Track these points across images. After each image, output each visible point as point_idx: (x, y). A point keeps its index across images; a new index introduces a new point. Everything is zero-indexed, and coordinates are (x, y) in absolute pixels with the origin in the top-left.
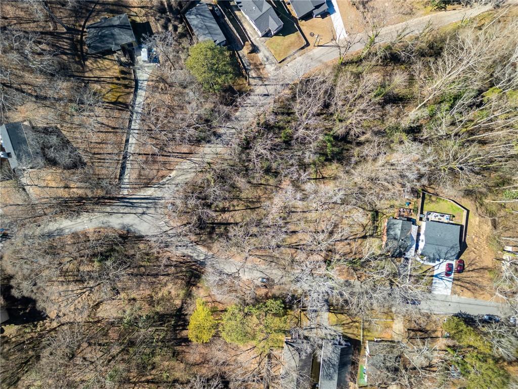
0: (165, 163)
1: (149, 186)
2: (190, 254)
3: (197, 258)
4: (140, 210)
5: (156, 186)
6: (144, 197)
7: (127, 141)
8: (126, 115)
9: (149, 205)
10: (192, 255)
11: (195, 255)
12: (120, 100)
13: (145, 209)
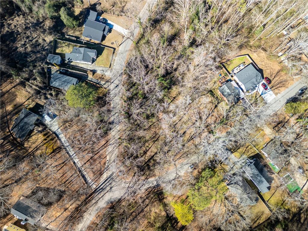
0: (100, 157)
1: (102, 173)
2: (148, 187)
3: (153, 186)
4: (108, 188)
5: (105, 171)
6: (104, 181)
7: (74, 163)
8: (63, 152)
9: (110, 182)
10: (150, 186)
11: (151, 185)
12: (55, 148)
13: (110, 186)
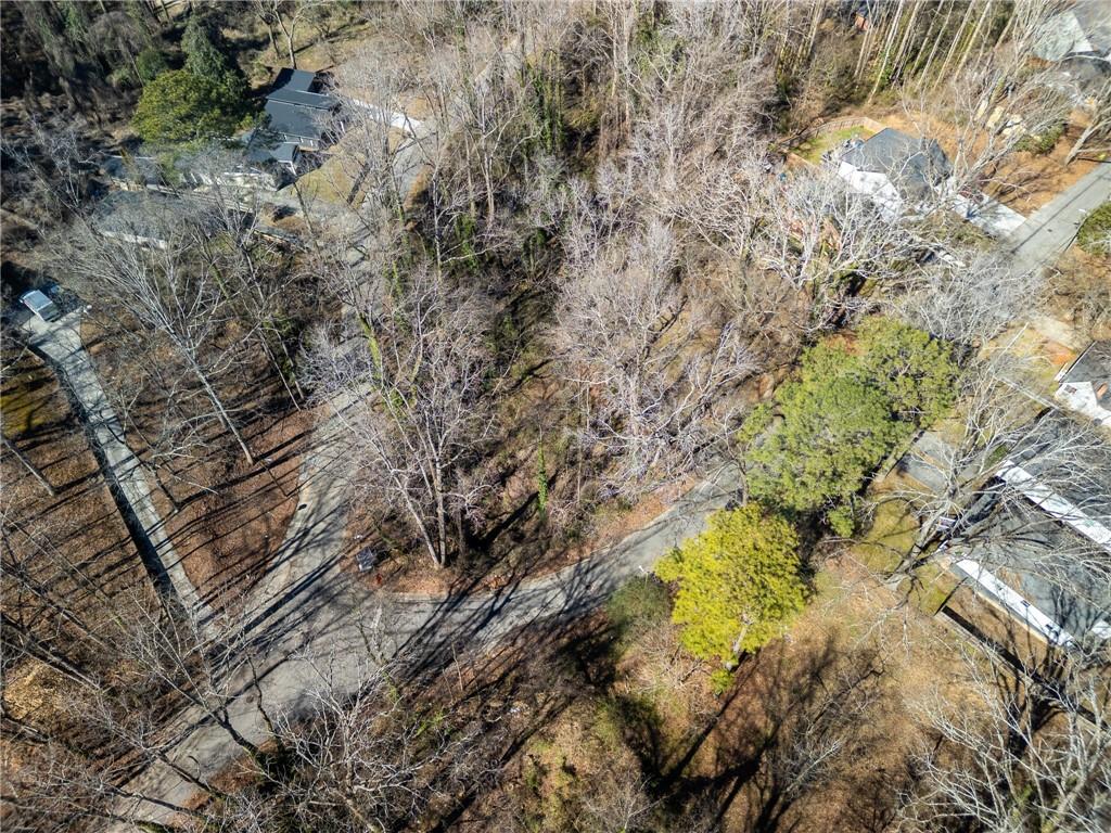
1: (269, 566)
3: (547, 614)
5: (288, 553)
9: (307, 608)
12: (37, 421)
13: (304, 627)
